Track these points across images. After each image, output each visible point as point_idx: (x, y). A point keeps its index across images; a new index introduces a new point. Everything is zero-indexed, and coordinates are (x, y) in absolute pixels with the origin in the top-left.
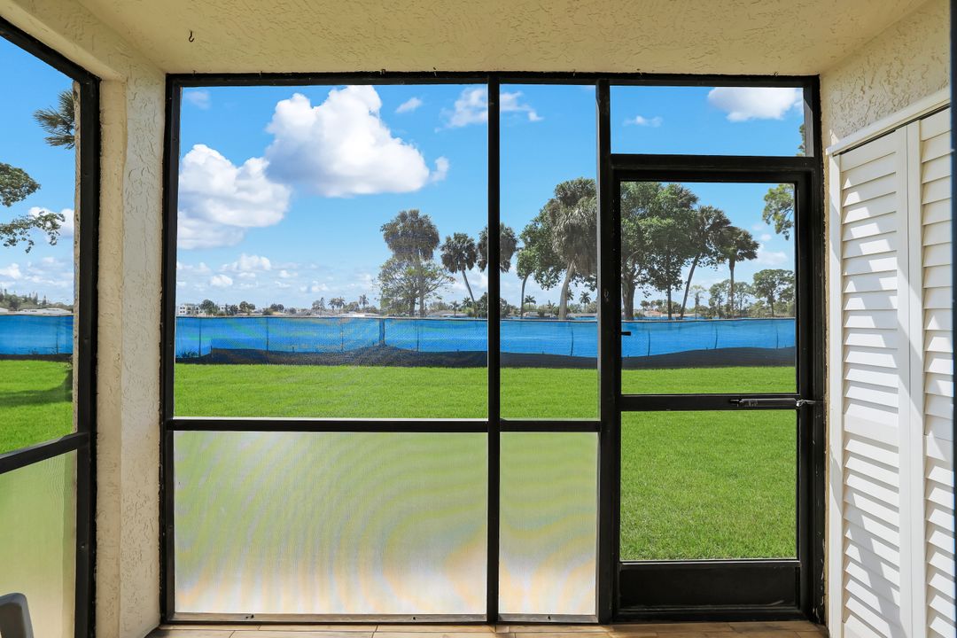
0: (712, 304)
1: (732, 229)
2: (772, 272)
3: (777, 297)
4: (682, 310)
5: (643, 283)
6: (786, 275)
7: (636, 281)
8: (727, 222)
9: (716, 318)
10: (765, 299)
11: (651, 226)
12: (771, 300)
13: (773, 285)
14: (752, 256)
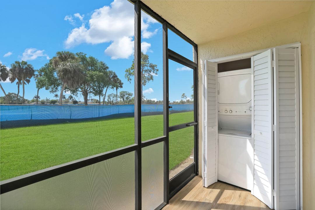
0: (108, 100)
1: (118, 79)
2: (124, 92)
3: (125, 99)
4: (100, 102)
5: (90, 92)
6: (127, 93)
7: (88, 92)
8: (116, 76)
9: (109, 104)
10: (122, 99)
11: (96, 74)
12: (124, 100)
13: (124, 95)
14: (121, 87)
